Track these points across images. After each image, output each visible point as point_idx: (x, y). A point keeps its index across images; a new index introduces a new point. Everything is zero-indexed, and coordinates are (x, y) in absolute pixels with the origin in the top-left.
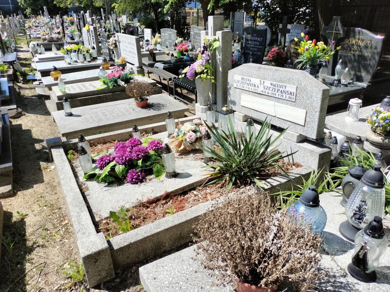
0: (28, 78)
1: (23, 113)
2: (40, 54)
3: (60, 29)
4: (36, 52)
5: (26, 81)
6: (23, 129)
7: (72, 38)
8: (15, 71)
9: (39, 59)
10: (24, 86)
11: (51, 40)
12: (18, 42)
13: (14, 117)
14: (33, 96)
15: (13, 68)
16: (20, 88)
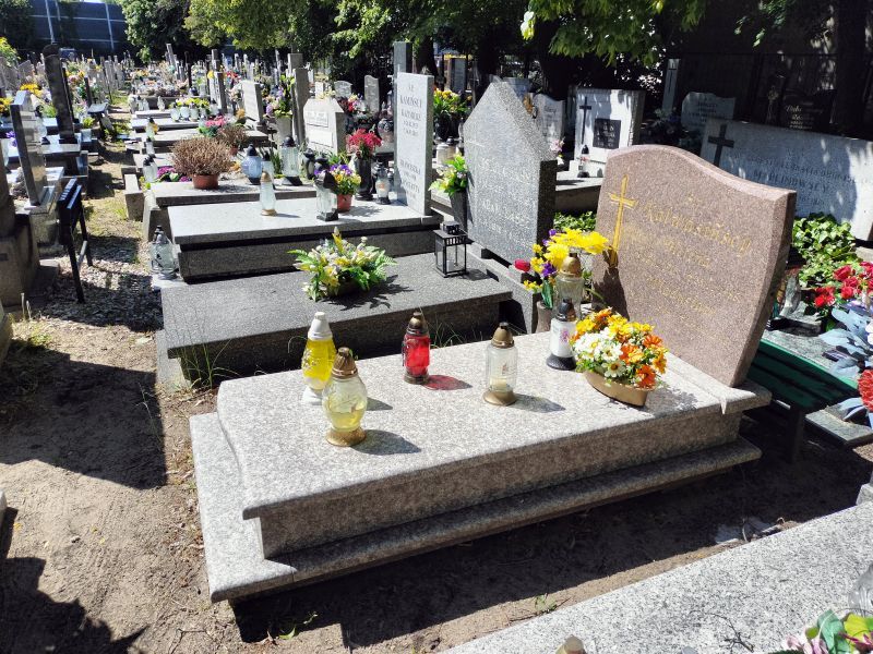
3: (187, 82)
7: (196, 93)
8: (103, 128)
11: (163, 93)
12: (115, 100)
15: (101, 124)
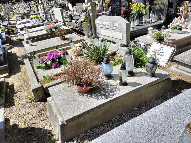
0: (15, 32)
1: (12, 47)
2: (20, 21)
3: (29, 8)
4: (18, 20)
5: (14, 34)
6: (13, 53)
7: (34, 12)
9: (19, 23)
10: (13, 36)
11: (24, 14)
12: (10, 16)
13: (9, 49)
14: (17, 40)
16: (11, 37)
